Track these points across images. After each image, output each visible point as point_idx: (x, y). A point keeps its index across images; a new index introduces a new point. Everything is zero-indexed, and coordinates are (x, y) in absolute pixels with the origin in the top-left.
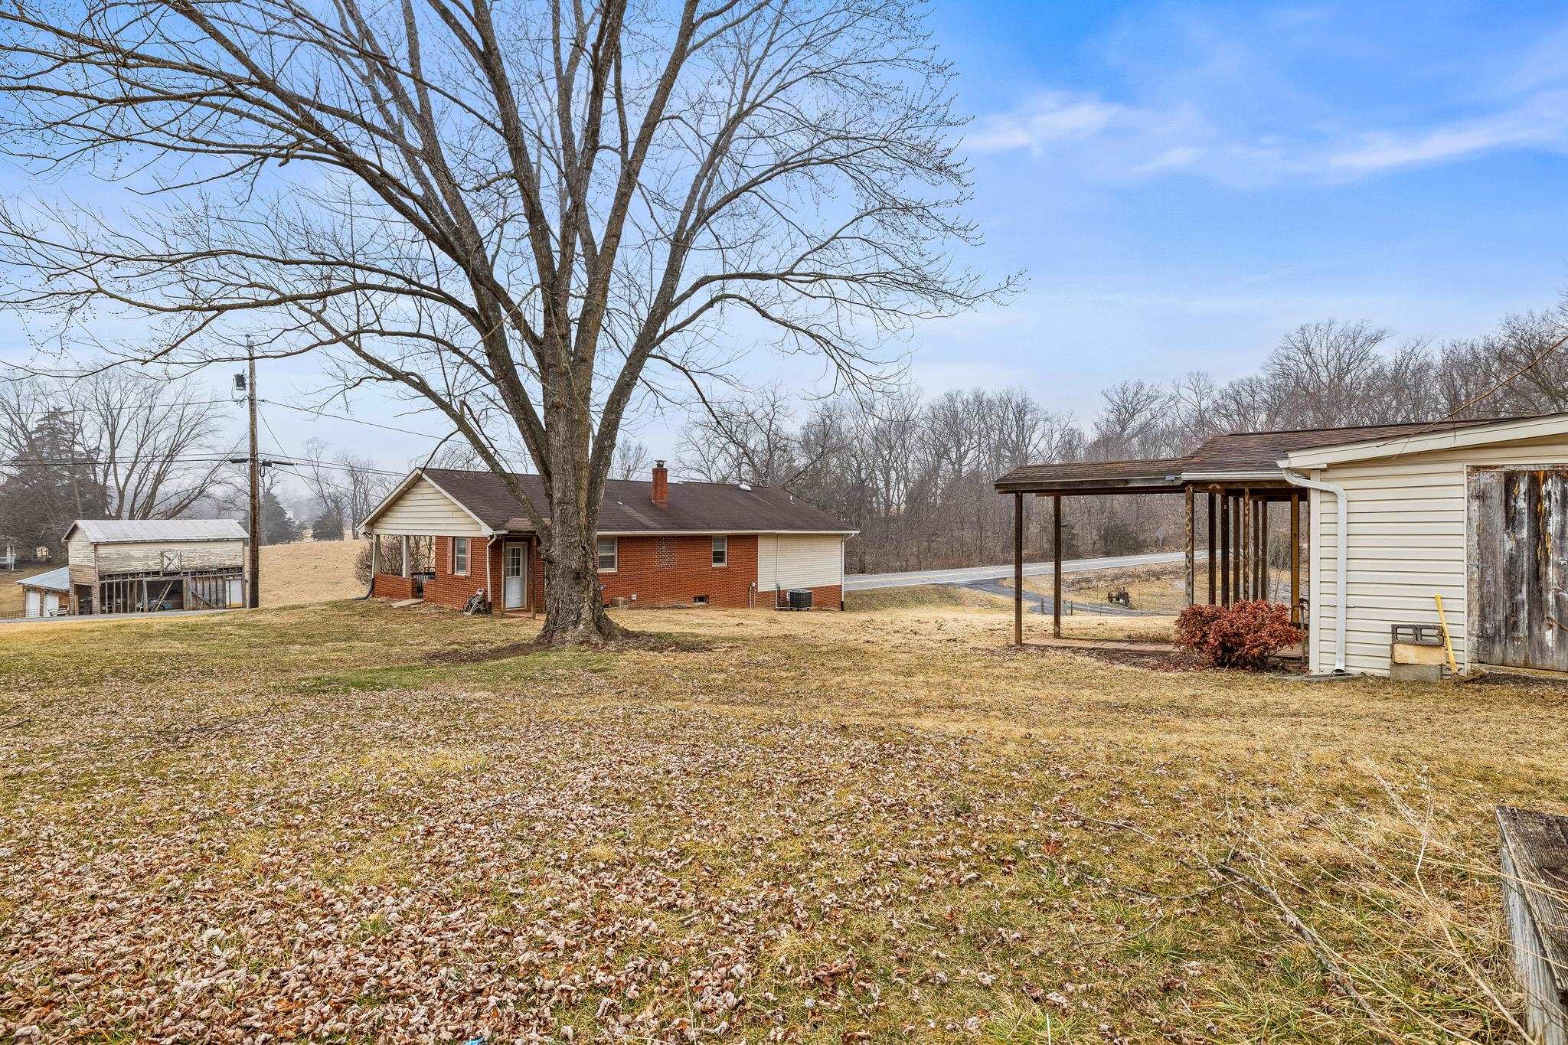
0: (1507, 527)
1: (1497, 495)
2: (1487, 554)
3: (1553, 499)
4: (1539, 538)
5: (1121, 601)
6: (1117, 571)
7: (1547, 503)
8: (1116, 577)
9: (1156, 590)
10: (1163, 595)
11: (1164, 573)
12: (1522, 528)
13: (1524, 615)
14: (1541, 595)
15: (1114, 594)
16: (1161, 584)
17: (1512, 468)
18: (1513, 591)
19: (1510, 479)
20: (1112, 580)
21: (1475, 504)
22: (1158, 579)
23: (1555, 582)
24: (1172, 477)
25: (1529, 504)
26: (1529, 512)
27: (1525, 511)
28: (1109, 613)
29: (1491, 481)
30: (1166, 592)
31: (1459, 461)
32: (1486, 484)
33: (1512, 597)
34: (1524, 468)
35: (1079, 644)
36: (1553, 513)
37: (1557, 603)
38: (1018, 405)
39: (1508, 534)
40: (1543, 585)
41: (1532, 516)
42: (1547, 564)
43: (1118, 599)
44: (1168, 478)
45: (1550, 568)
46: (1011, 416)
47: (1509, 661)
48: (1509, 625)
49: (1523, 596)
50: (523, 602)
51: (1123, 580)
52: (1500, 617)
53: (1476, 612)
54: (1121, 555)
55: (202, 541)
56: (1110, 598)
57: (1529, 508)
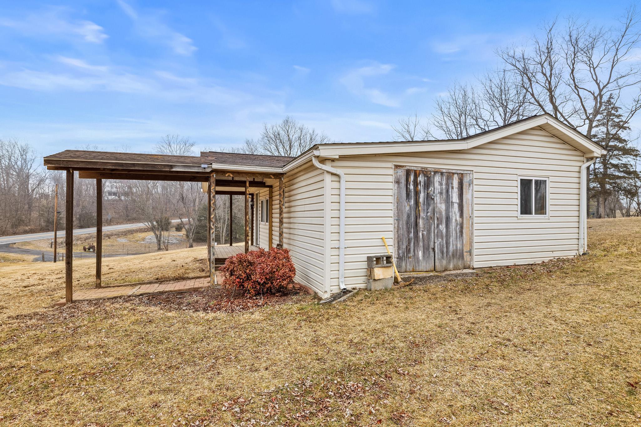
0: (407, 199)
1: (403, 181)
2: (400, 214)
3: (421, 185)
4: (417, 205)
5: (91, 250)
6: (87, 235)
7: (420, 187)
8: (87, 239)
9: (109, 243)
10: (112, 246)
11: (112, 235)
12: (412, 199)
13: (412, 244)
14: (418, 234)
15: (87, 247)
16: (111, 240)
17: (408, 168)
18: (409, 232)
19: (408, 172)
20: (85, 240)
21: (396, 185)
22: (109, 238)
23: (422, 227)
24: (206, 166)
25: (414, 187)
26: (414, 191)
27: (413, 190)
28: (85, 257)
29: (401, 173)
30: (114, 244)
31: (390, 162)
32: (399, 175)
33: (408, 236)
34: (412, 168)
35: (129, 291)
36: (421, 192)
37: (423, 237)
38: (22, 147)
39: (407, 202)
40: (418, 228)
41: (415, 193)
42: (419, 219)
43: (89, 249)
44: (203, 166)
45: (420, 220)
46: (17, 151)
47: (408, 270)
48: (407, 251)
49: (412, 235)
51: (91, 240)
52: (404, 247)
53: (396, 245)
54: (89, 227)
56: (85, 249)
57: (414, 189)
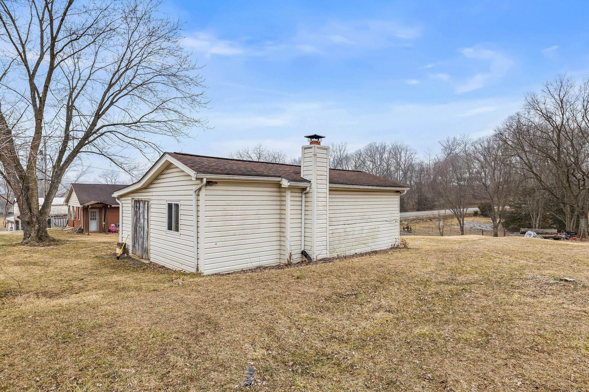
19: (135, 201)
22: (431, 221)
32: (133, 203)
50: (97, 229)
55: (58, 205)
